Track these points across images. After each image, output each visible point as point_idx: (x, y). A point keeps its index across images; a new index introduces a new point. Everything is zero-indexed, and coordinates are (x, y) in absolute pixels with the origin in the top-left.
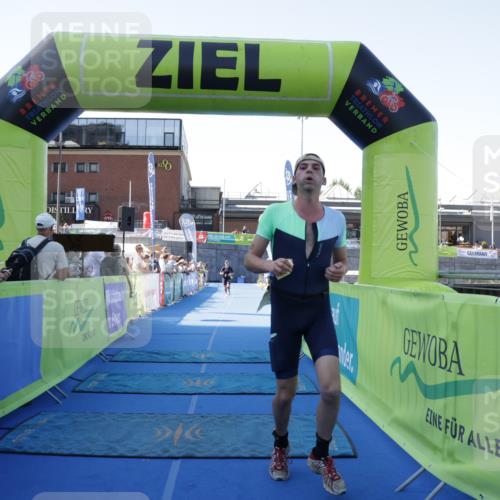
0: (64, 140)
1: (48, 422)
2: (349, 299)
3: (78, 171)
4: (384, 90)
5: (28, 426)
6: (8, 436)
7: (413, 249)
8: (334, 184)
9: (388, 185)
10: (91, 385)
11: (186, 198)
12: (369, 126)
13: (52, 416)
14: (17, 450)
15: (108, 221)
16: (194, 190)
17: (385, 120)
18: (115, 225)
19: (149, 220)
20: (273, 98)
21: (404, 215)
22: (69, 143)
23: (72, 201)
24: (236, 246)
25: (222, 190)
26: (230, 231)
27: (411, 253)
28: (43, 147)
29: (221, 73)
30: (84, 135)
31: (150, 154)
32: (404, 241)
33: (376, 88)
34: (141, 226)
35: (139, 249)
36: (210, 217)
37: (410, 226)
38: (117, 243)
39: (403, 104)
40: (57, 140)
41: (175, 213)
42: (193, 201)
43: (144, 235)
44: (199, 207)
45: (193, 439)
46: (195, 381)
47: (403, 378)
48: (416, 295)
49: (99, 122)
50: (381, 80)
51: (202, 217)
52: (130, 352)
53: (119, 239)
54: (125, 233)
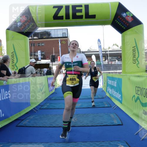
0: (34, 37)
1: (33, 118)
2: (119, 79)
3: (38, 46)
4: (127, 16)
5: (27, 119)
6: (22, 122)
7: (138, 63)
8: (114, 45)
9: (129, 44)
10: (45, 107)
12: (123, 27)
13: (34, 116)
14: (25, 126)
15: (48, 59)
17: (128, 25)
18: (50, 61)
20: (94, 20)
21: (135, 53)
22: (35, 38)
23: (37, 54)
25: (80, 49)
27: (137, 64)
28: (28, 39)
29: (78, 14)
30: (39, 35)
31: (59, 39)
32: (135, 61)
33: (124, 15)
34: (57, 61)
37: (137, 56)
39: (133, 20)
40: (32, 37)
45: (74, 121)
47: (136, 101)
48: (139, 76)
49: (44, 31)
50: (126, 13)
52: (56, 97)
53: (51, 65)
54: (53, 63)
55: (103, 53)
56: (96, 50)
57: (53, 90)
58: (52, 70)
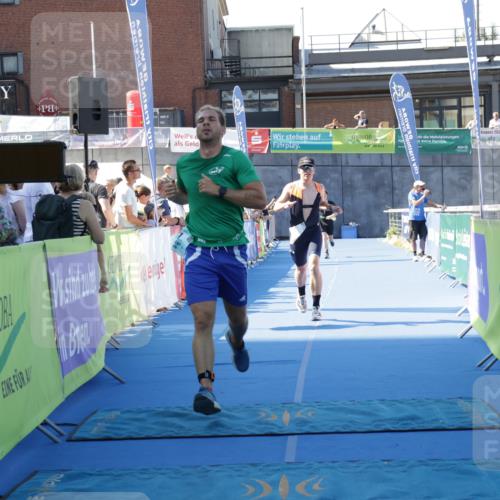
11: (218, 54)
15: (47, 114)
16: (234, 35)
19: (138, 111)
24: (334, 156)
26: (320, 125)
34: (122, 123)
36: (274, 96)
38: (73, 161)
41: (194, 91)
42: (234, 61)
43: (130, 141)
44: (248, 74)
46: (275, 484)
51: (256, 97)
53: (75, 153)
54: (90, 138)
55: (480, 64)
56: (419, 41)
57: (90, 357)
58: (80, 192)
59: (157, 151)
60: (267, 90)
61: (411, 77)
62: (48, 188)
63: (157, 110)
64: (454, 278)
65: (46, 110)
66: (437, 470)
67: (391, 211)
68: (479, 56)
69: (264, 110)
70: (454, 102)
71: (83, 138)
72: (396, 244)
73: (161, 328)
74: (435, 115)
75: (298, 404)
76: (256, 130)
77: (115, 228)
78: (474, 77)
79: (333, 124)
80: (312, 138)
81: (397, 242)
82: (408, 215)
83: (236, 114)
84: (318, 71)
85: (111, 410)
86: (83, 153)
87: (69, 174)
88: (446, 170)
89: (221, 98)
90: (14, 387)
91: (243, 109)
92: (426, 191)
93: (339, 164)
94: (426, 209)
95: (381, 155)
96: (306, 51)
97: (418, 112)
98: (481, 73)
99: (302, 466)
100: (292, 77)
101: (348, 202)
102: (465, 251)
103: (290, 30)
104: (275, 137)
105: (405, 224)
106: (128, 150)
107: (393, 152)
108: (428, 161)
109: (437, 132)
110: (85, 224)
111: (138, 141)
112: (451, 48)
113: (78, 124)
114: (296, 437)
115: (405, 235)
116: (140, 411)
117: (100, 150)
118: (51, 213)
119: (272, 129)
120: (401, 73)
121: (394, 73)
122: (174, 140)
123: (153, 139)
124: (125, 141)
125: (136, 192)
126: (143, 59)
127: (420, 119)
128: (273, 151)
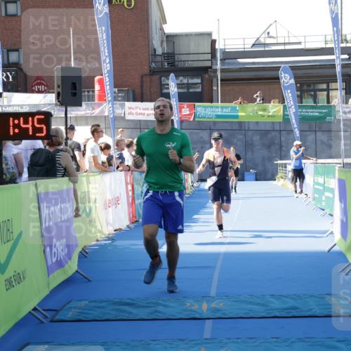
11: (159, 51)
15: (39, 92)
16: (170, 38)
18: (52, 98)
19: (102, 89)
24: (240, 123)
26: (231, 101)
34: (91, 98)
35: (96, 132)
36: (198, 81)
38: (58, 125)
41: (142, 76)
42: (170, 57)
43: (97, 111)
44: (180, 65)
51: (185, 81)
52: (83, 303)
53: (58, 119)
54: (69, 109)
55: (343, 60)
56: (300, 43)
57: (67, 262)
58: (62, 147)
59: (116, 119)
60: (193, 76)
61: (295, 68)
62: (39, 144)
63: (116, 90)
64: (323, 210)
65: (38, 89)
66: (310, 345)
67: (279, 162)
68: (342, 54)
69: (191, 90)
70: (324, 86)
71: (64, 109)
72: (283, 185)
73: (118, 243)
74: (311, 95)
75: (213, 297)
76: (185, 105)
77: (86, 172)
78: (338, 69)
79: (239, 100)
80: (224, 110)
81: (283, 184)
82: (291, 165)
83: (172, 93)
84: (229, 64)
85: (81, 300)
86: (64, 120)
87: (54, 134)
88: (318, 134)
89: (161, 82)
90: (14, 283)
91: (176, 90)
92: (303, 148)
93: (243, 128)
94: (303, 161)
95: (273, 123)
96: (221, 49)
97: (299, 93)
98: (343, 66)
99: (215, 341)
100: (211, 67)
101: (249, 155)
102: (332, 191)
103: (210, 34)
104: (199, 109)
105: (289, 171)
106: (96, 118)
107: (281, 120)
108: (306, 127)
109: (312, 107)
110: (65, 169)
111: (103, 111)
112: (322, 49)
113: (60, 99)
114: (211, 320)
115: (289, 179)
116: (102, 301)
117: (76, 118)
118: (41, 161)
119: (197, 104)
120: (287, 65)
121: (283, 66)
122: (127, 111)
123: (113, 110)
124: (94, 111)
125: (101, 147)
126: (107, 54)
127: (300, 98)
128: (196, 119)
